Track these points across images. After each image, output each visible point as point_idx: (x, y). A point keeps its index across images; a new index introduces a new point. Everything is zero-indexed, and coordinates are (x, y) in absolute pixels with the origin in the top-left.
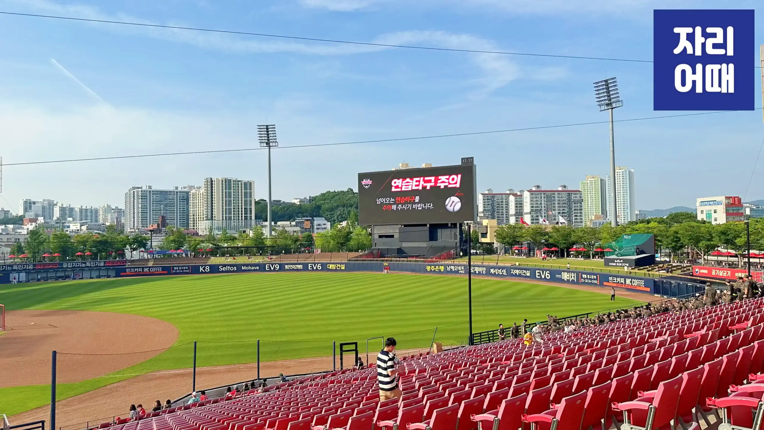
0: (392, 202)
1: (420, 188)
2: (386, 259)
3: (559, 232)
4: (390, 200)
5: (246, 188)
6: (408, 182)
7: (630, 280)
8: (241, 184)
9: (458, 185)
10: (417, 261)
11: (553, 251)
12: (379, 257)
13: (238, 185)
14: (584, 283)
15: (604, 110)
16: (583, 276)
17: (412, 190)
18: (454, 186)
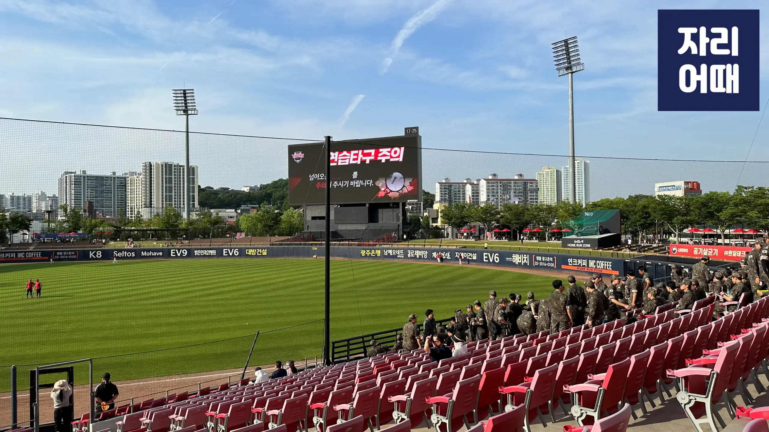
1: (359, 162)
3: (511, 210)
5: (188, 174)
6: (345, 156)
7: (594, 261)
8: (183, 169)
9: (401, 159)
10: (351, 245)
11: (504, 232)
12: (308, 241)
13: (180, 169)
14: (538, 267)
15: (563, 75)
16: (538, 258)
17: (350, 165)
18: (397, 159)
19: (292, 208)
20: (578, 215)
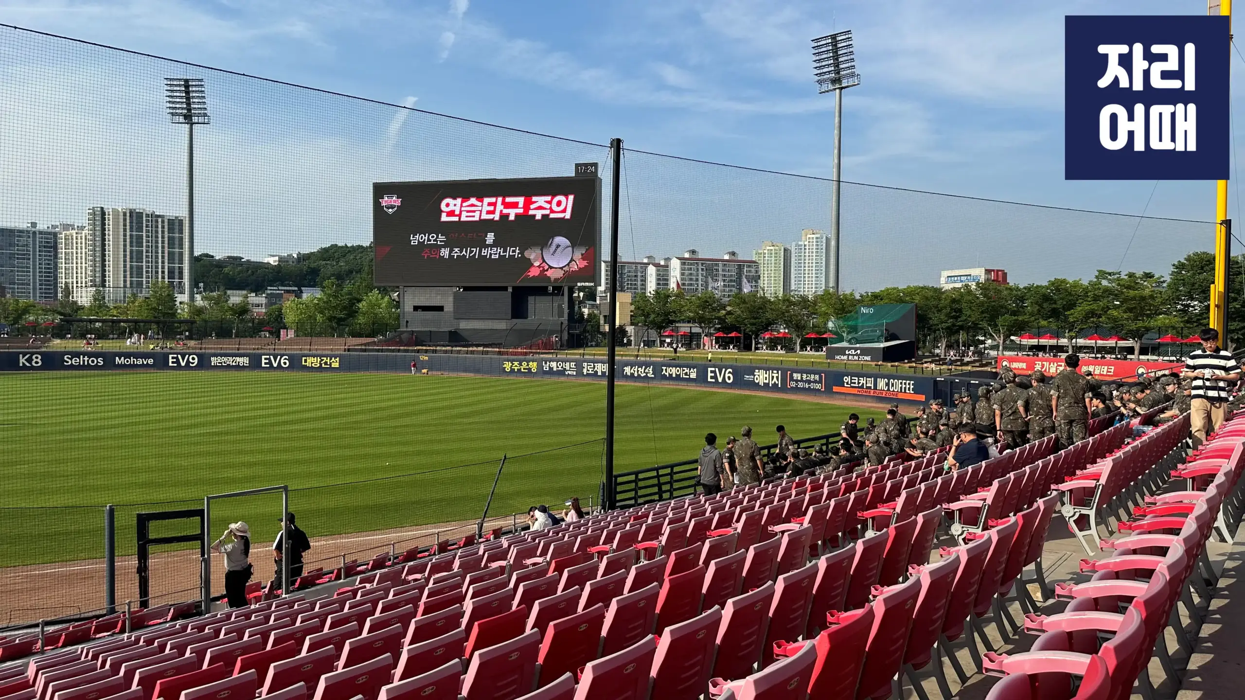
0: (441, 241)
1: (497, 217)
2: (424, 348)
3: (744, 302)
4: (437, 237)
5: (171, 230)
6: (473, 205)
7: (886, 380)
8: (163, 222)
9: (568, 215)
10: (487, 353)
11: (732, 338)
12: (412, 346)
13: (157, 222)
14: (797, 390)
15: (827, 92)
16: (795, 375)
17: (481, 221)
18: (561, 215)
19: (376, 291)
20: (851, 312)
